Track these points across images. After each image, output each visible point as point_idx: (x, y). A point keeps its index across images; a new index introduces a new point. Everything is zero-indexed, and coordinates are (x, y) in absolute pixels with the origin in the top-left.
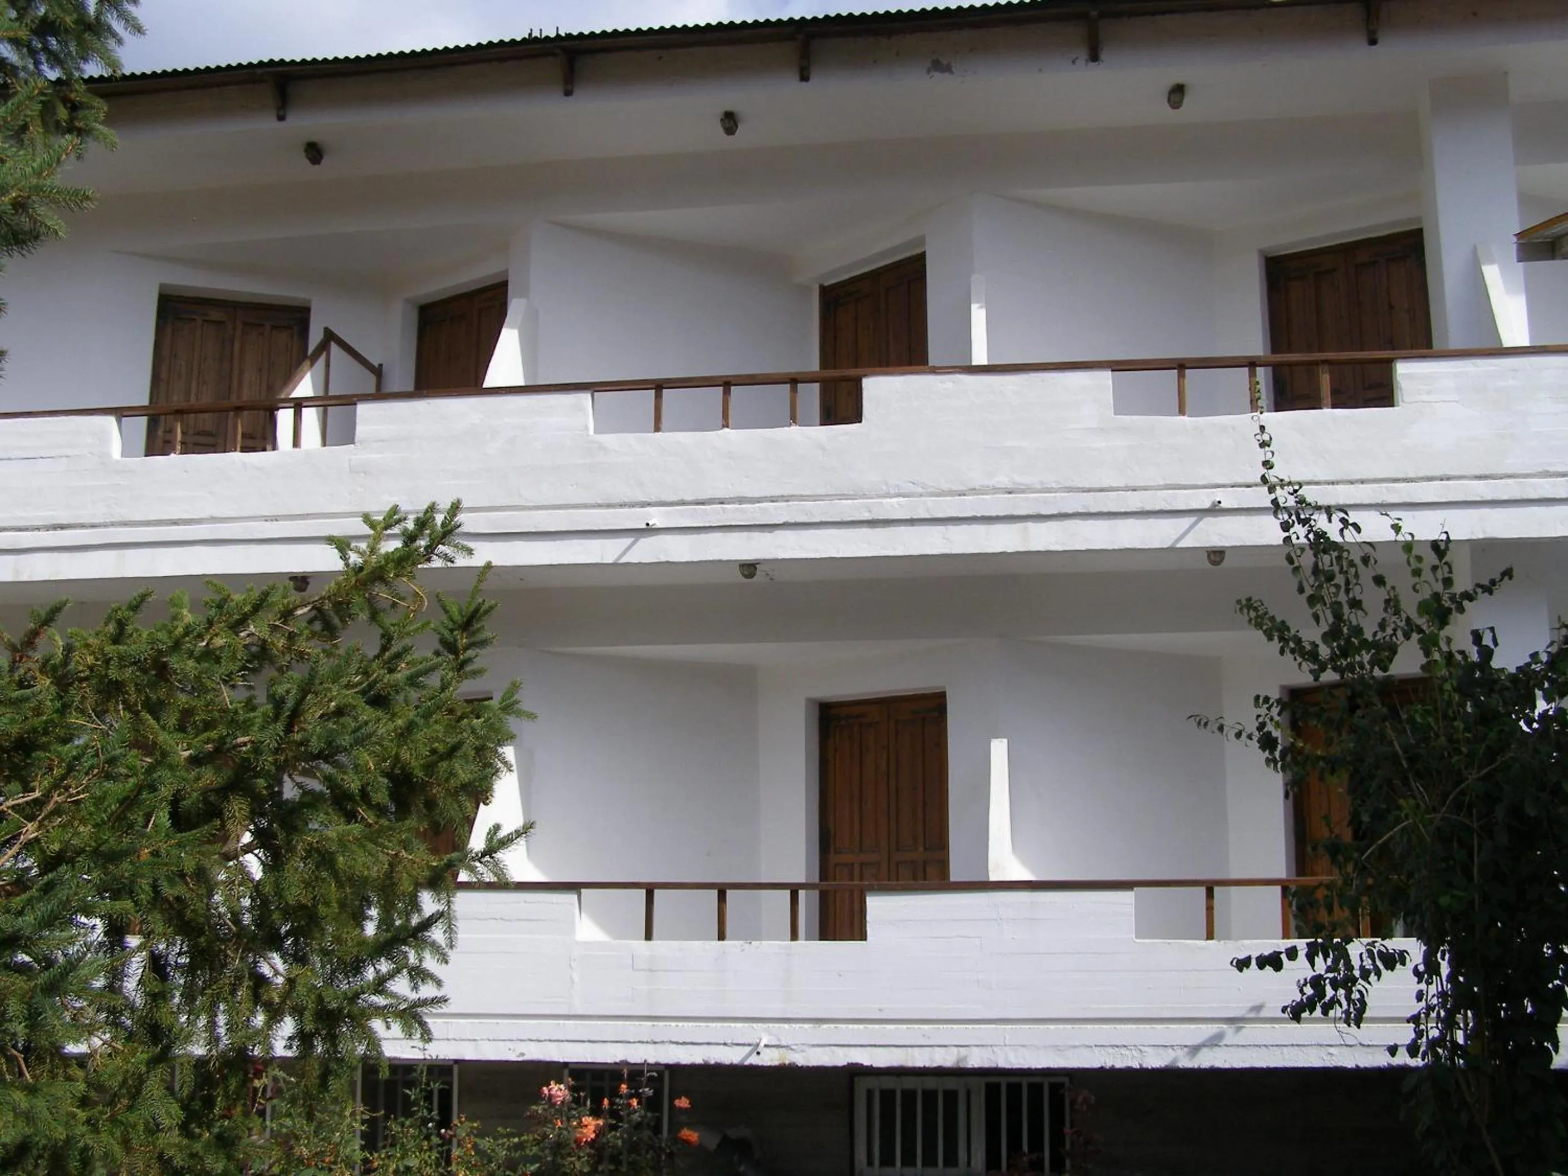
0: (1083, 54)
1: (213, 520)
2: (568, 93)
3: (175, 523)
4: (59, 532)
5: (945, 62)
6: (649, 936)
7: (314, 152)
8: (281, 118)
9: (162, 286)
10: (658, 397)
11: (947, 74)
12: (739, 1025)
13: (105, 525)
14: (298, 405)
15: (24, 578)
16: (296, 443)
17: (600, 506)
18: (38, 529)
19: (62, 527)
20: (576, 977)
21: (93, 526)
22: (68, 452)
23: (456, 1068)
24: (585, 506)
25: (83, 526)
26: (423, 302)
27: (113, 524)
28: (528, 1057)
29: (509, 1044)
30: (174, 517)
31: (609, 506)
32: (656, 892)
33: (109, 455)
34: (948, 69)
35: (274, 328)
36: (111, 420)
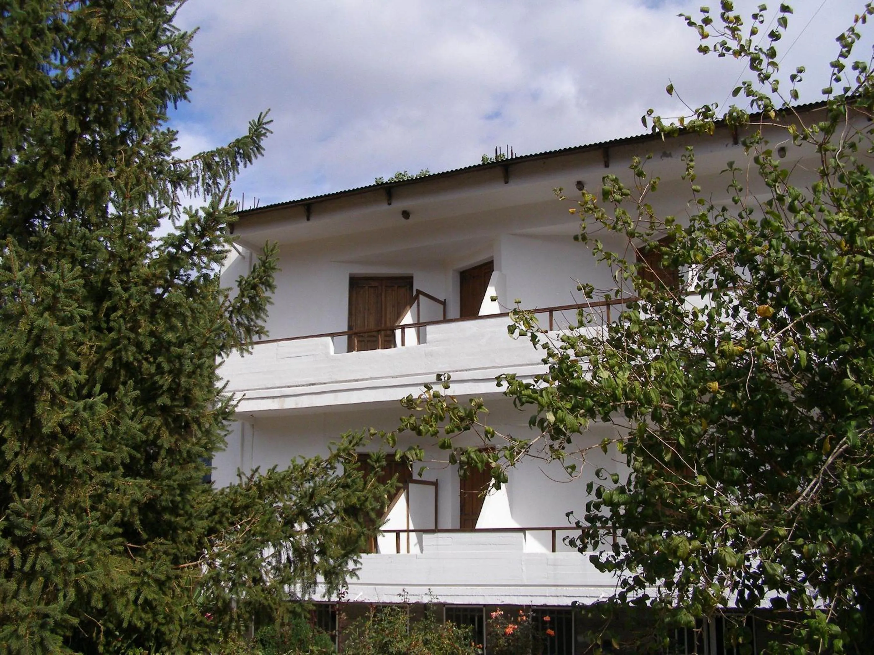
0: (731, 142)
1: (371, 378)
2: (506, 182)
3: (357, 380)
4: (312, 387)
5: (668, 152)
6: (554, 550)
7: (406, 214)
8: (389, 204)
9: (350, 274)
10: (551, 315)
11: (669, 158)
12: (592, 588)
13: (329, 383)
14: (403, 328)
15: (299, 406)
16: (403, 344)
17: (528, 365)
18: (303, 386)
19: (313, 384)
20: (524, 568)
21: (325, 383)
22: (314, 353)
23: (484, 609)
24: (522, 365)
25: (321, 384)
26: (461, 270)
27: (332, 382)
28: (505, 603)
29: (498, 598)
30: (356, 378)
31: (532, 364)
32: (557, 531)
33: (329, 353)
34: (670, 155)
35: (399, 287)
36: (329, 339)
